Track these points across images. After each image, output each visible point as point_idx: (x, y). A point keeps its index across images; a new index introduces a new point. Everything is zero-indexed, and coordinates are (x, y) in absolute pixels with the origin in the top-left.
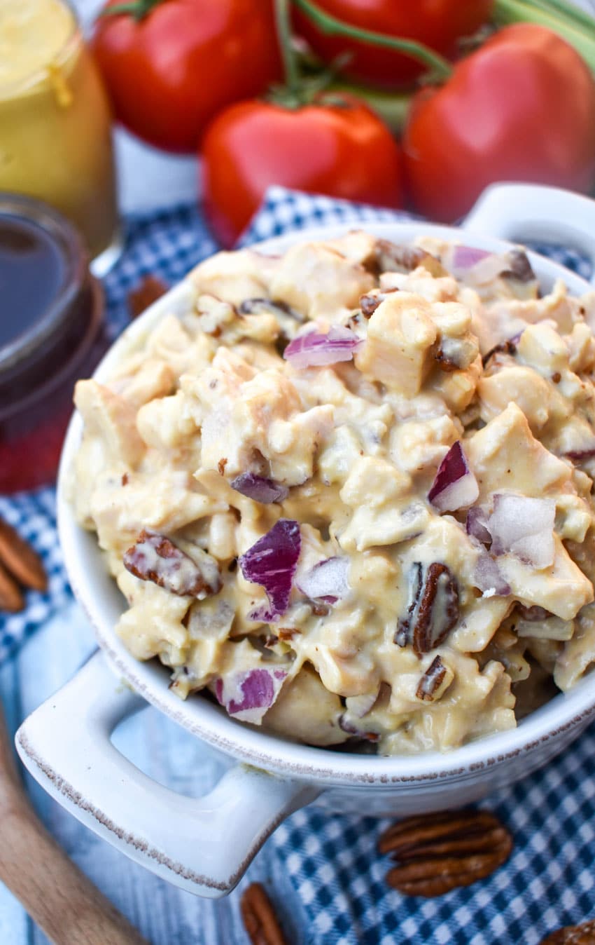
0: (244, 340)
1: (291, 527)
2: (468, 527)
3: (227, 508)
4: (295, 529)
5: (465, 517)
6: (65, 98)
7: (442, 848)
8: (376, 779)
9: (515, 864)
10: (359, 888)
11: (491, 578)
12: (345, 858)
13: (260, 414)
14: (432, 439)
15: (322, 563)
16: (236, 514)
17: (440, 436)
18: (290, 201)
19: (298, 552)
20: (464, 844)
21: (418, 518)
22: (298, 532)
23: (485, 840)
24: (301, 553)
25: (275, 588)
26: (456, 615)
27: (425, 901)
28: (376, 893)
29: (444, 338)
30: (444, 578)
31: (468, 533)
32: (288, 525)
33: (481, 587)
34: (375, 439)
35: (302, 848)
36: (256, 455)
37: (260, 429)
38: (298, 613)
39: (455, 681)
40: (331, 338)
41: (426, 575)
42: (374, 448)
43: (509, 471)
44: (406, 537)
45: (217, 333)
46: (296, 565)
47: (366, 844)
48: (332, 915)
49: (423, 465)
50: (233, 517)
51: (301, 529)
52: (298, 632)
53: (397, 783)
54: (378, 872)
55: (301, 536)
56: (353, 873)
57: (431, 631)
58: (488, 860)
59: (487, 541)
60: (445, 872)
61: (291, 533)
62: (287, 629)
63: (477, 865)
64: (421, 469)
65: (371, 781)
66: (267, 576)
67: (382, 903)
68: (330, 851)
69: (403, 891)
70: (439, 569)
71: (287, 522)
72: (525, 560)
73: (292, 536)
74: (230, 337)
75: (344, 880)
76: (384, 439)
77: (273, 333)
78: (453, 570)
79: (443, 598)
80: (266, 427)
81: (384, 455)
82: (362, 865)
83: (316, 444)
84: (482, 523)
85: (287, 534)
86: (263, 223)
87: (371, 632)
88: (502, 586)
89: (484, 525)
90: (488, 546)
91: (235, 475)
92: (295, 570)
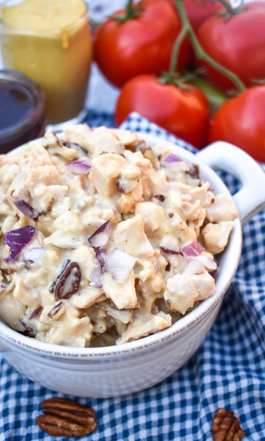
0: (57, 155)
1: (32, 230)
2: (96, 255)
3: (15, 214)
4: (33, 231)
5: (98, 251)
6: (65, 45)
7: (64, 414)
8: (17, 341)
9: (92, 437)
10: (23, 417)
11: (96, 279)
12: (24, 402)
13: (35, 178)
14: (100, 216)
15: (38, 248)
16: (18, 218)
17: (104, 216)
18: (139, 120)
19: (30, 240)
20: (74, 417)
21: (77, 242)
22: (34, 232)
23: (84, 419)
24: (31, 241)
25: (14, 249)
26: (76, 289)
27: (48, 436)
28: (29, 423)
29: (122, 177)
30: (75, 270)
31: (96, 257)
32: (31, 228)
33: (91, 281)
34: (78, 207)
35: (8, 390)
36: (29, 194)
37: (32, 183)
38: (19, 264)
39: (64, 314)
40: (83, 163)
41: (69, 265)
42: (76, 210)
43: (126, 241)
44: (69, 248)
45: (47, 148)
46: (26, 245)
47: (36, 401)
48: (4, 422)
49: (91, 224)
50: (16, 219)
51: (36, 232)
52: (16, 271)
53: (24, 347)
54: (35, 415)
55: (34, 234)
56: (24, 409)
57: (63, 289)
58: (81, 428)
59: (102, 264)
60: (60, 425)
61: (31, 232)
62: (12, 268)
63: (75, 428)
64: (89, 225)
65: (15, 341)
66: (13, 244)
67: (29, 428)
68: (18, 395)
69: (40, 426)
70: (75, 265)
71: (31, 227)
72: (113, 278)
73: (31, 233)
74: (52, 151)
75: (18, 410)
76: (83, 209)
77: (71, 157)
78: (82, 268)
79: (72, 278)
80: (35, 184)
81: (79, 215)
82: (30, 408)
83: (53, 199)
84: (103, 255)
85: (29, 231)
86: (124, 125)
87: (42, 282)
88: (99, 284)
89: (104, 257)
90: (102, 266)
91: (17, 198)
92: (25, 246)
